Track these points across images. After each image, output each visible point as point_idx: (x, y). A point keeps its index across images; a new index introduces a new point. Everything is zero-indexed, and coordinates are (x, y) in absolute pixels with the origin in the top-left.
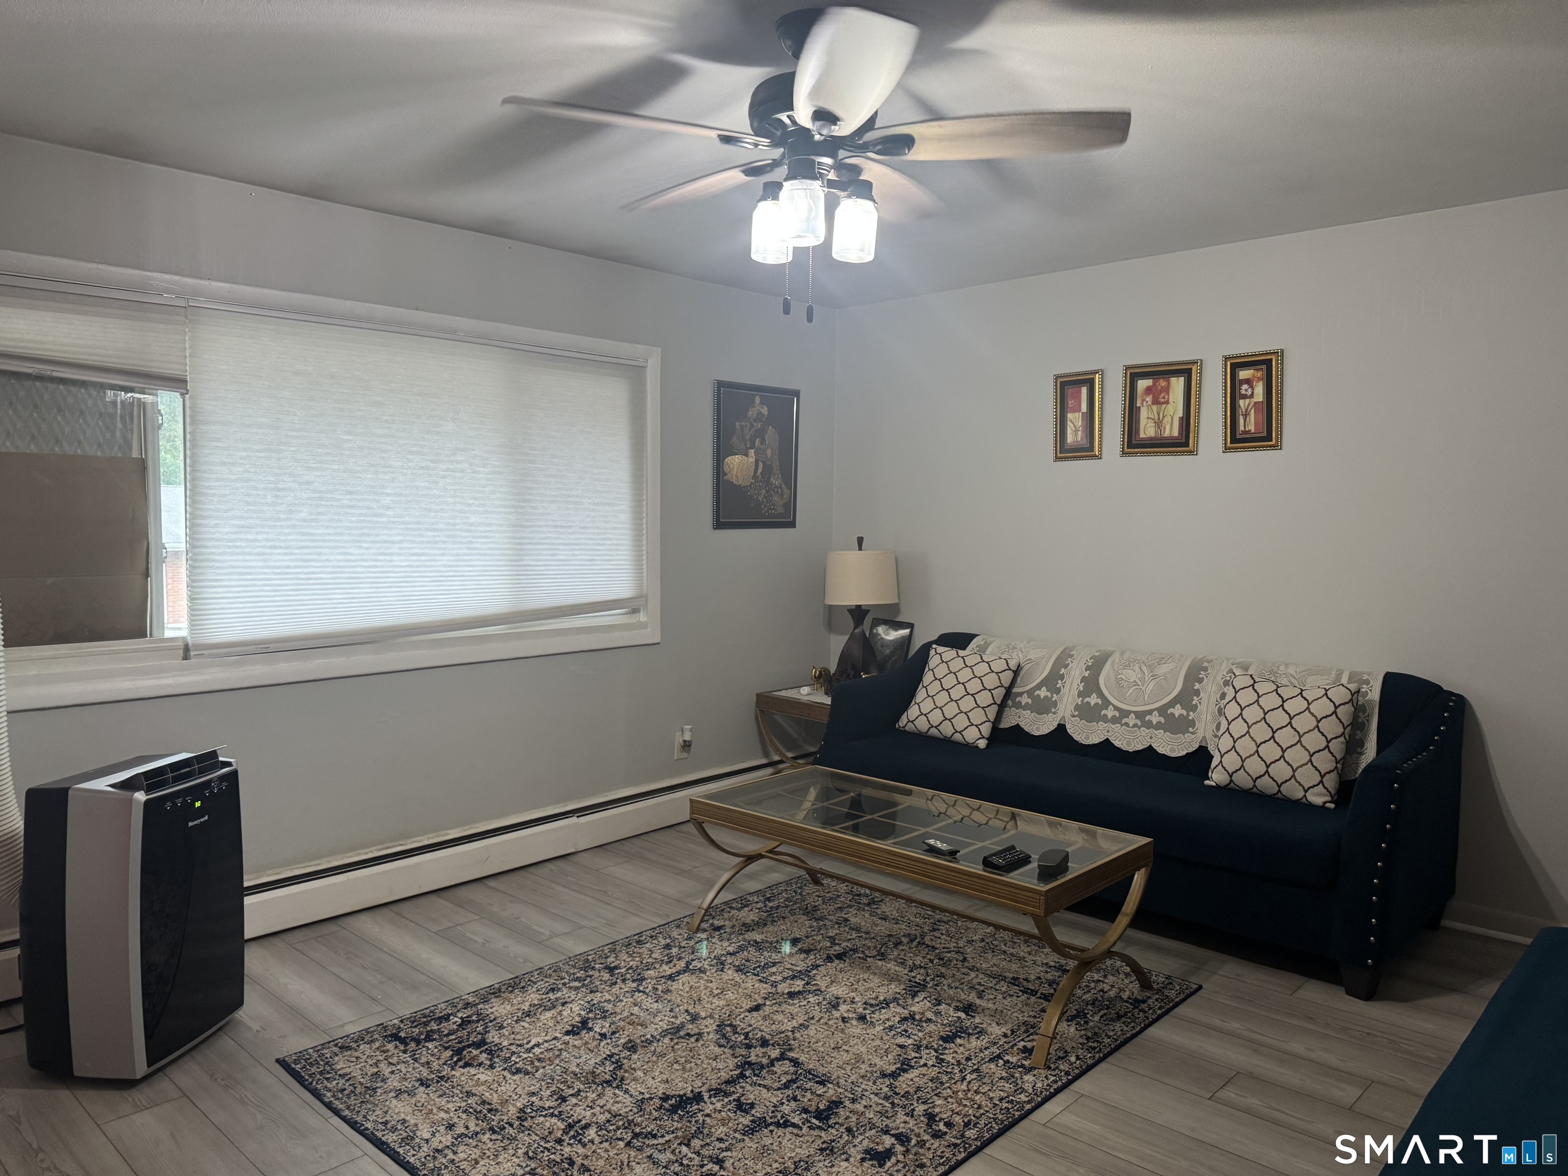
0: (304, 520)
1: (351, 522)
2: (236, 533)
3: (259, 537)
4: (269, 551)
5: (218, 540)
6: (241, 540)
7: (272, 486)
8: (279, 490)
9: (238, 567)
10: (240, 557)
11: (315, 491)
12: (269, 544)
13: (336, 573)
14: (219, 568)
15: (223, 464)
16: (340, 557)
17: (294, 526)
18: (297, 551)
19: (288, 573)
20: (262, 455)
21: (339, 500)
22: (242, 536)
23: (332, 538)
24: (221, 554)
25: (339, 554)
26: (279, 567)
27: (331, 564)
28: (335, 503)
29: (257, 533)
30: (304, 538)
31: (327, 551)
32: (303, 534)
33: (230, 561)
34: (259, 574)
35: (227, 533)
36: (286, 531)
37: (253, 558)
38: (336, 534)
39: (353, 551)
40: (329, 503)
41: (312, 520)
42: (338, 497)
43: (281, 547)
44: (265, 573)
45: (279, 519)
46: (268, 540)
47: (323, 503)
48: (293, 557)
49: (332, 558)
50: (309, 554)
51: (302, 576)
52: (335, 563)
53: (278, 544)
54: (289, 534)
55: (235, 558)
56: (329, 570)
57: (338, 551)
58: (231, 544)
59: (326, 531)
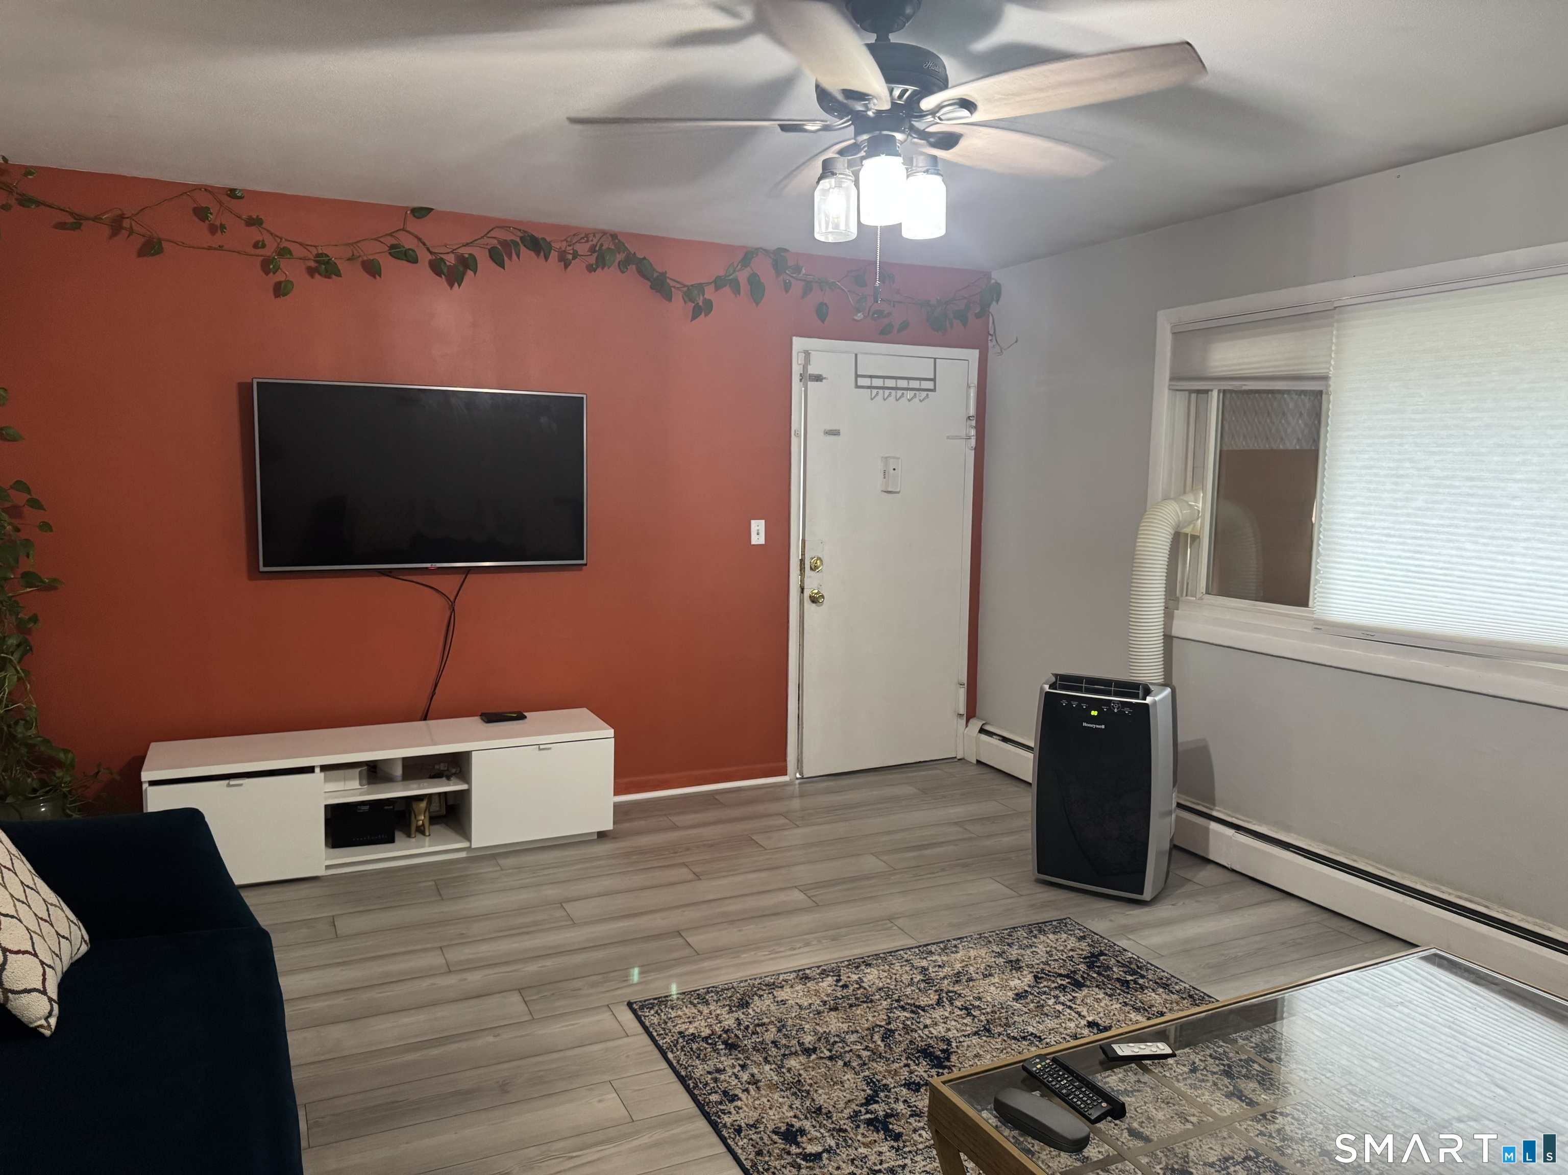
0: (1419, 509)
1: (1469, 512)
2: (1358, 519)
3: (1377, 524)
4: (1384, 539)
5: (1342, 525)
6: (1361, 526)
7: (1394, 472)
8: (1398, 476)
9: (1357, 552)
10: (1360, 543)
11: (1432, 477)
12: (1385, 532)
13: (1447, 569)
14: (1341, 551)
15: (1352, 452)
16: (1454, 552)
17: (1408, 515)
18: (1409, 541)
19: (1398, 564)
20: (1386, 441)
21: (1458, 487)
22: (1363, 523)
23: (1446, 530)
24: (1344, 538)
25: (1452, 548)
26: (1391, 556)
27: (1443, 558)
28: (1453, 491)
29: (1375, 520)
30: (1420, 527)
31: (1439, 543)
32: (1418, 524)
33: (1351, 545)
34: (1372, 560)
35: (1350, 519)
36: (1402, 519)
37: (1371, 544)
38: (1450, 526)
39: (1469, 546)
40: (1447, 490)
41: (1427, 509)
42: (1457, 484)
43: (1394, 536)
44: (1377, 561)
45: (1396, 507)
46: (1384, 528)
47: (1441, 491)
48: (1406, 547)
49: (1445, 552)
50: (1421, 545)
51: (1413, 568)
52: (1448, 559)
53: (1393, 532)
54: (1404, 523)
55: (1355, 543)
56: (1441, 565)
57: (1451, 545)
58: (1353, 529)
59: (1441, 522)
